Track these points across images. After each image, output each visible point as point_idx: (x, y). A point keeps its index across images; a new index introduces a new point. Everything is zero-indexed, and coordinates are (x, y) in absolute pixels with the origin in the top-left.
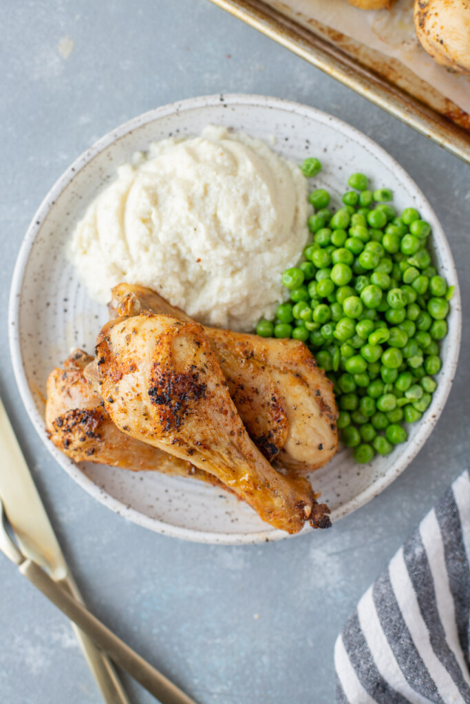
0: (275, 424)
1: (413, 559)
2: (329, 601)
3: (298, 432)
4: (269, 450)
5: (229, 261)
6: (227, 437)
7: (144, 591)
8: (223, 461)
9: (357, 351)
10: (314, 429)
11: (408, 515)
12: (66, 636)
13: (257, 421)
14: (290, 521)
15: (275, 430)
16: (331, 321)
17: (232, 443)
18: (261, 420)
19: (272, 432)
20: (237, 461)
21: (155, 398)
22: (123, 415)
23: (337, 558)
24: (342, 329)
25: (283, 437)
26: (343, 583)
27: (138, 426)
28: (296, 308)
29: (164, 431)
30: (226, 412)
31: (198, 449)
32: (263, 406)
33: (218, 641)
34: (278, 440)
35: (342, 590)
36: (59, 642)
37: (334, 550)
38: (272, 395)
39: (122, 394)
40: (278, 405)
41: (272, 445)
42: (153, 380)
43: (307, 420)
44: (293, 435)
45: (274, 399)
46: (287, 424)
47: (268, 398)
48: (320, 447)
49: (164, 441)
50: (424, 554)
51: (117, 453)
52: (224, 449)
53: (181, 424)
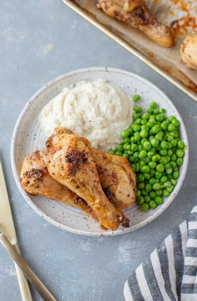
0: (112, 183)
1: (161, 251)
2: (124, 269)
3: (121, 188)
4: (108, 193)
5: (101, 123)
6: (93, 182)
7: (47, 256)
8: (90, 193)
9: (147, 164)
10: (127, 188)
11: (160, 237)
12: (11, 271)
13: (105, 181)
14: (113, 222)
15: (111, 185)
16: (138, 151)
17: (94, 185)
18: (106, 181)
19: (110, 186)
20: (95, 194)
21: (67, 159)
22: (53, 168)
23: (129, 251)
24: (142, 154)
25: (114, 188)
26: (130, 262)
27: (58, 173)
28: (125, 145)
29: (69, 175)
30: (94, 172)
31: (80, 186)
32: (108, 175)
33: (75, 281)
34: (112, 190)
35: (130, 265)
36: (8, 273)
37: (128, 248)
38: (112, 172)
39: (54, 159)
40: (114, 176)
41: (109, 191)
42: (67, 152)
43: (125, 183)
44: (118, 189)
45: (113, 173)
46: (117, 184)
47: (110, 173)
48: (128, 196)
49: (68, 180)
50: (165, 249)
51: (47, 189)
52: (91, 187)
53: (76, 173)
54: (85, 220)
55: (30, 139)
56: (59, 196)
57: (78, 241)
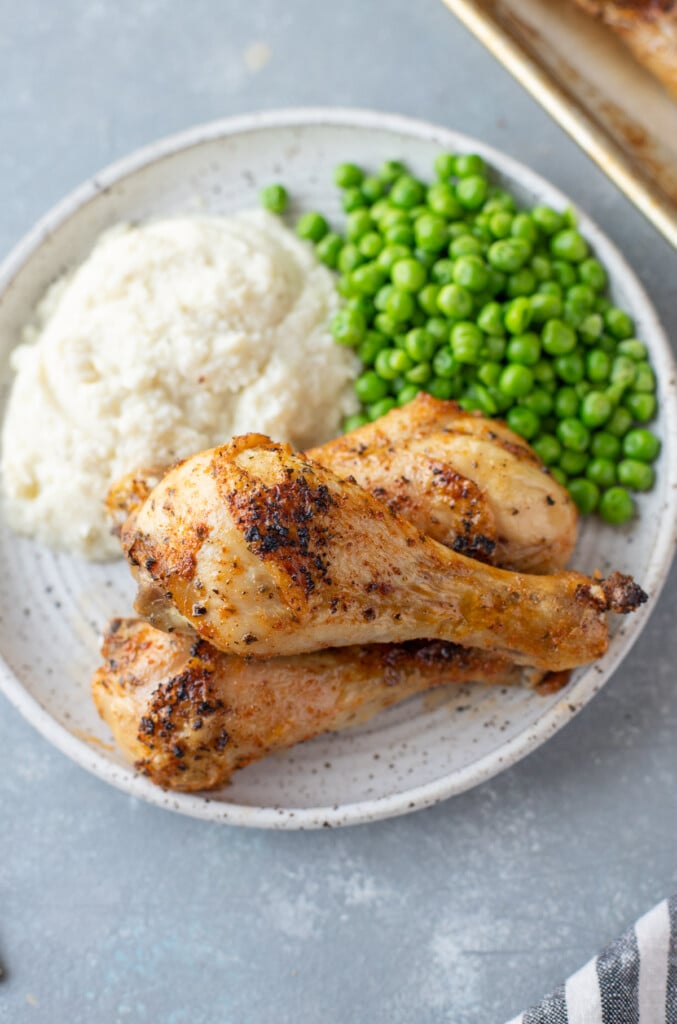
5: (245, 355)
9: (504, 362)
13: (434, 521)
15: (470, 513)
16: (441, 345)
18: (439, 517)
19: (467, 519)
22: (232, 621)
24: (461, 341)
28: (381, 363)
32: (429, 493)
34: (486, 527)
38: (430, 468)
39: (211, 587)
40: (449, 475)
41: (480, 539)
44: (500, 505)
45: (438, 472)
46: (482, 496)
47: (428, 477)
48: (550, 502)
54: (466, 714)
55: (45, 618)
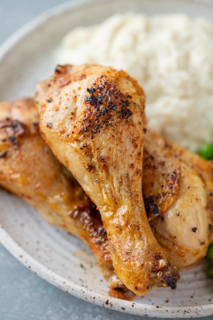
0: (167, 189)
3: (182, 206)
4: (152, 207)
6: (127, 166)
8: (112, 188)
10: (197, 213)
13: (152, 185)
15: (164, 194)
17: (127, 176)
18: (156, 185)
19: (161, 195)
20: (123, 193)
21: (89, 95)
25: (168, 202)
27: (61, 124)
29: (81, 132)
30: (136, 146)
31: (97, 167)
32: (163, 175)
34: (162, 205)
38: (175, 170)
40: (177, 178)
41: (156, 205)
42: (95, 84)
43: (194, 201)
44: (176, 207)
45: (175, 173)
46: (177, 195)
47: (170, 171)
48: (194, 230)
49: (75, 145)
52: (120, 176)
53: (98, 131)
54: (82, 270)
56: (44, 192)
57: (50, 312)
